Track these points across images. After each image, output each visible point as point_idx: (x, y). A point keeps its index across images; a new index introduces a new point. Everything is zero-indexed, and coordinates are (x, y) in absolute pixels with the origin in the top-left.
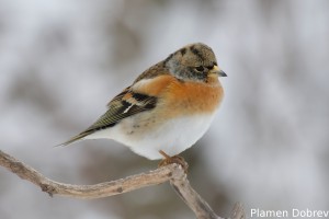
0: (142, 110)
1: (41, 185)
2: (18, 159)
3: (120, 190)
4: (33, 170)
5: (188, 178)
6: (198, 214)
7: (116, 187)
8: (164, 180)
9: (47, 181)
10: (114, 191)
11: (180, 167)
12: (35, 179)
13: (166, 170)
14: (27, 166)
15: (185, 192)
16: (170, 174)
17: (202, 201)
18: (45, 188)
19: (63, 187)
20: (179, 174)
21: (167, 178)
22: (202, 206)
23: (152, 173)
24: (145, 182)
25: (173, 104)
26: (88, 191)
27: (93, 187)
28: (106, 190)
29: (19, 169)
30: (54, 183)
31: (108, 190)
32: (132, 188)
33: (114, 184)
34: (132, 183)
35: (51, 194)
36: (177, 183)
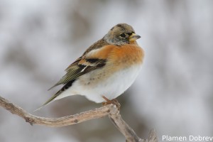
0: (95, 68)
1: (25, 118)
2: (10, 101)
3: (76, 121)
4: (20, 108)
5: (120, 113)
6: (127, 137)
7: (74, 119)
8: (105, 114)
9: (29, 115)
10: (72, 122)
11: (115, 106)
12: (21, 114)
13: (106, 108)
14: (16, 106)
15: (118, 123)
16: (109, 111)
17: (130, 128)
18: (28, 120)
19: (39, 119)
20: (115, 111)
21: (107, 113)
22: (129, 132)
23: (97, 110)
24: (93, 116)
25: (117, 61)
26: (55, 122)
27: (59, 119)
28: (67, 121)
29: (11, 107)
30: (34, 117)
31: (69, 121)
32: (84, 120)
33: (72, 117)
34: (84, 117)
35: (31, 124)
36: (113, 117)
